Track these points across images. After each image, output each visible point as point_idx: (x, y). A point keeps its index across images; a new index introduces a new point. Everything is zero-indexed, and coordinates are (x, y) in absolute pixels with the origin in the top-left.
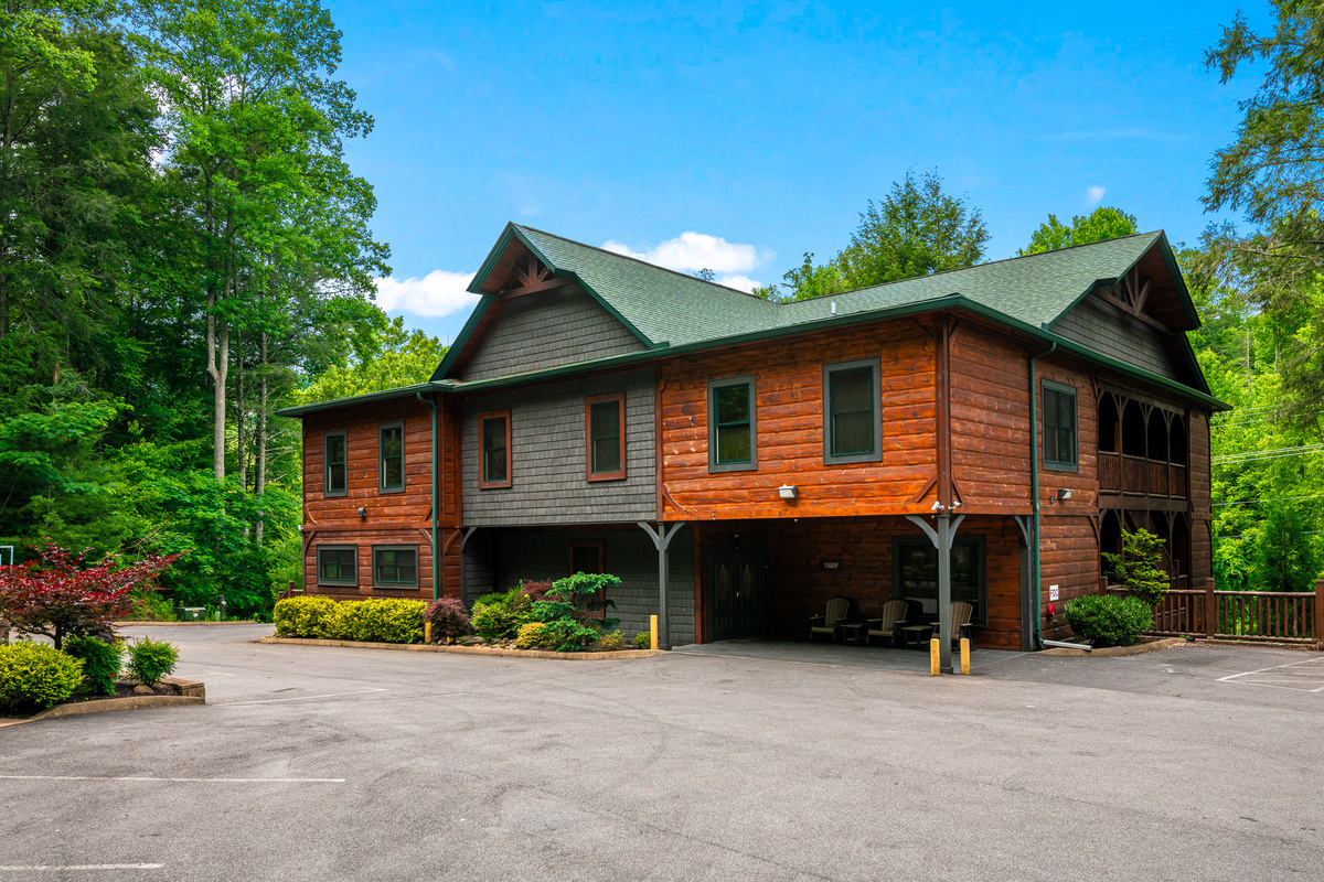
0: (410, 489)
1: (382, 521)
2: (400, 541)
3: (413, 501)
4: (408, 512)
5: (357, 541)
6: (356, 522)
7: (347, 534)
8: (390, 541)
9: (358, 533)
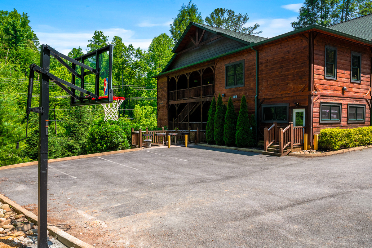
0: (362, 82)
1: (352, 94)
2: (358, 103)
3: (363, 87)
4: (361, 92)
5: (341, 102)
6: (340, 93)
7: (336, 98)
8: (354, 102)
9: (342, 98)
